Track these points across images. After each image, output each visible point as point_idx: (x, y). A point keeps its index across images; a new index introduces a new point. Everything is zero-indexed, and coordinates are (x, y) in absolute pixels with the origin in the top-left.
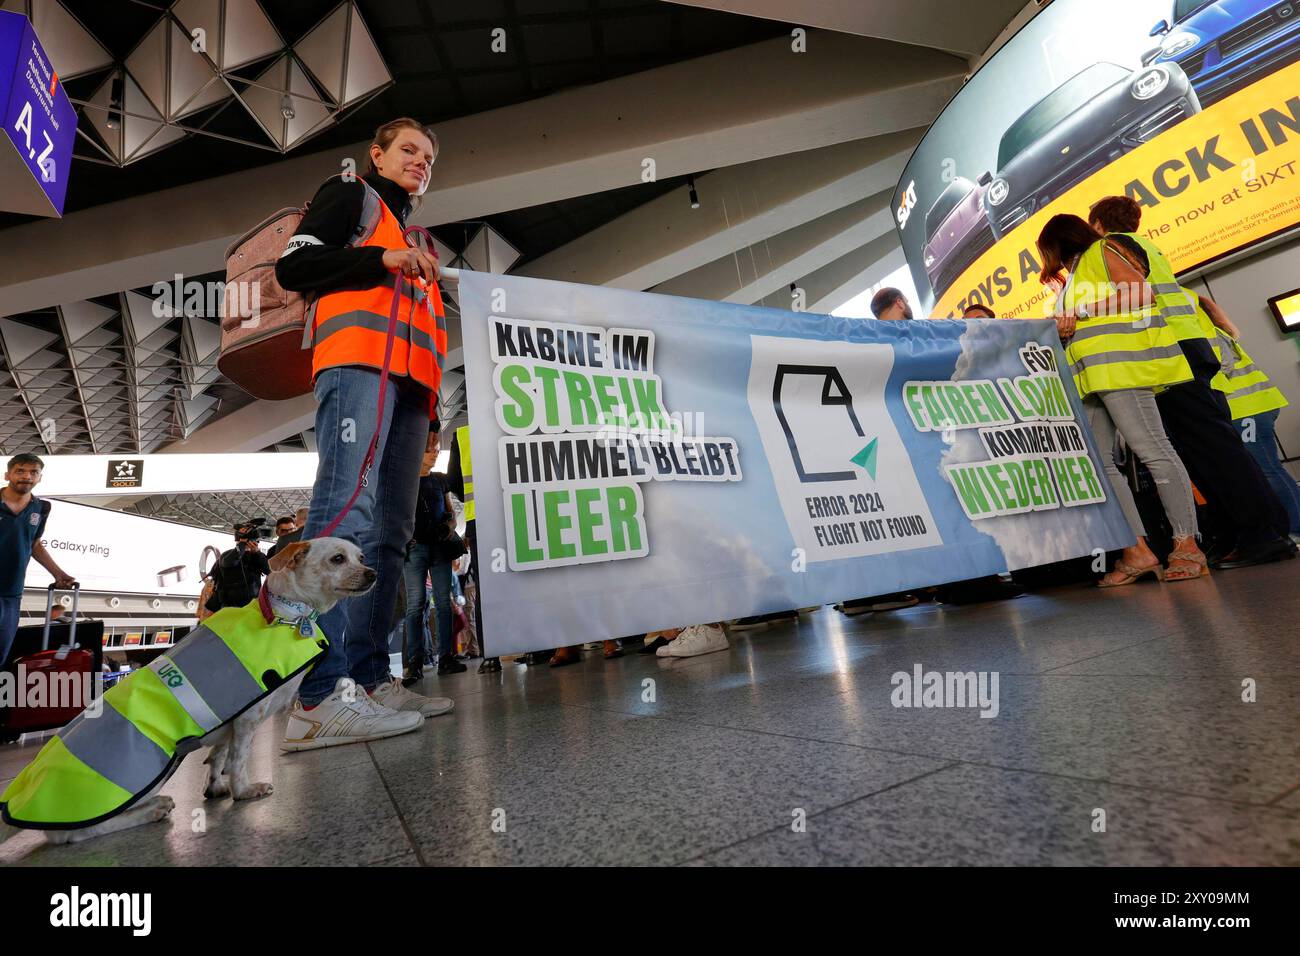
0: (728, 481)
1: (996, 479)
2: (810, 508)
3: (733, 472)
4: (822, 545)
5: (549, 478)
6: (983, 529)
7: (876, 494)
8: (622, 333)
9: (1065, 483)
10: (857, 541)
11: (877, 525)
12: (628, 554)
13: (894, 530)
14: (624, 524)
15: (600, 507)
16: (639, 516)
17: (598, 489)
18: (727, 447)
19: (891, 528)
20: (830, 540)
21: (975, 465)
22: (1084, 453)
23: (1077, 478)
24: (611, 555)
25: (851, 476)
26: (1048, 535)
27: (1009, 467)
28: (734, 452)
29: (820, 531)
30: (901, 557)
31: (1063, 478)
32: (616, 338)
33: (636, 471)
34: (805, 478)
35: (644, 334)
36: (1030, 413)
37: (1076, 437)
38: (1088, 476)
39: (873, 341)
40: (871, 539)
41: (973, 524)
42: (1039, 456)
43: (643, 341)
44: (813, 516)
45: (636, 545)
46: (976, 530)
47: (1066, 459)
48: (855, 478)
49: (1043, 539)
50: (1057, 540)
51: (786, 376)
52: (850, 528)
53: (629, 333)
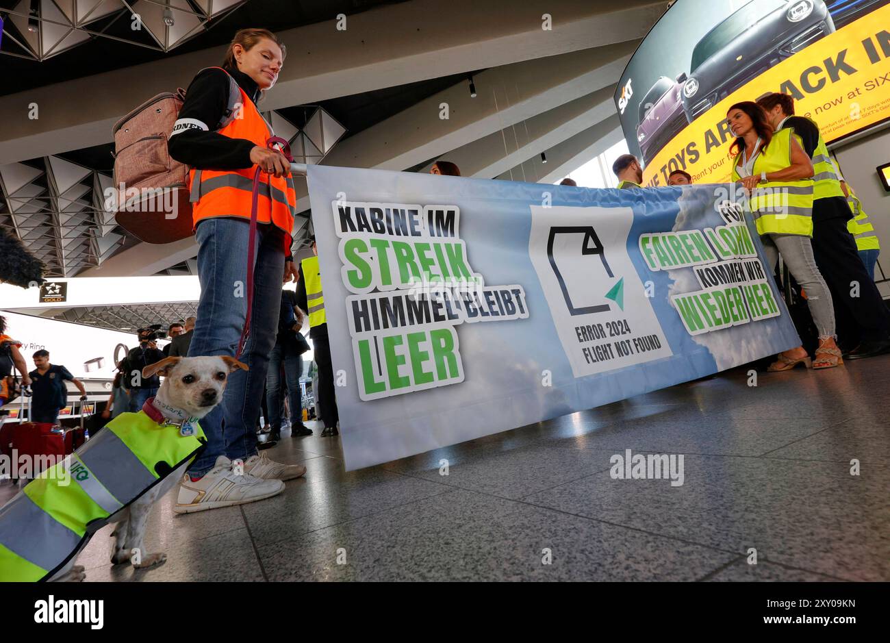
0: (519, 318)
1: (707, 304)
2: (579, 335)
3: (522, 312)
4: (589, 363)
5: (386, 326)
6: (700, 342)
7: (625, 321)
8: (435, 209)
9: (753, 304)
10: (613, 357)
11: (627, 344)
12: (449, 381)
13: (639, 347)
14: (445, 358)
15: (426, 346)
16: (455, 351)
17: (424, 333)
18: (517, 292)
19: (636, 345)
20: (595, 358)
21: (692, 294)
22: (764, 281)
23: (760, 299)
24: (437, 383)
25: (605, 308)
26: (743, 343)
27: (715, 294)
28: (522, 295)
29: (587, 352)
30: (644, 367)
31: (751, 300)
32: (430, 213)
33: (451, 317)
34: (574, 312)
35: (451, 208)
36: (727, 254)
37: (759, 269)
38: (768, 297)
39: (617, 206)
40: (623, 355)
41: (693, 339)
42: (735, 285)
43: (451, 214)
44: (581, 341)
45: (454, 373)
46: (695, 343)
47: (753, 286)
48: (609, 309)
49: (740, 346)
50: (749, 346)
51: (557, 235)
52: (608, 348)
53: (440, 208)
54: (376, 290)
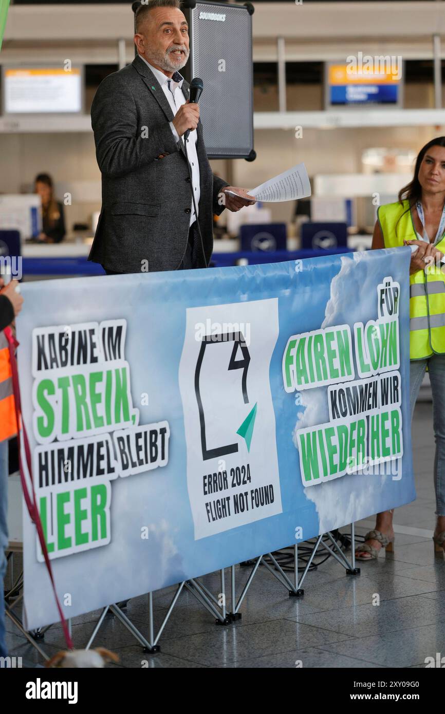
0: (159, 467)
1: (329, 442)
2: (205, 485)
3: (163, 457)
4: (209, 521)
5: (60, 481)
6: (310, 496)
9: (375, 440)
10: (230, 515)
11: (245, 497)
12: (100, 542)
13: (254, 501)
14: (98, 516)
16: (107, 510)
17: (86, 488)
19: (253, 498)
20: (214, 516)
21: (317, 428)
22: (396, 406)
23: (386, 433)
24: (91, 544)
25: (233, 448)
26: (352, 497)
27: (342, 429)
28: (167, 436)
29: (209, 508)
30: (254, 526)
31: (376, 435)
33: (110, 470)
34: (206, 455)
36: (365, 368)
37: (396, 388)
38: (395, 430)
40: (238, 512)
41: (305, 491)
42: (362, 416)
44: (205, 493)
46: (305, 496)
47: (382, 415)
48: (237, 450)
49: (347, 501)
50: (357, 502)
51: (207, 345)
52: (226, 502)
54: (56, 440)
